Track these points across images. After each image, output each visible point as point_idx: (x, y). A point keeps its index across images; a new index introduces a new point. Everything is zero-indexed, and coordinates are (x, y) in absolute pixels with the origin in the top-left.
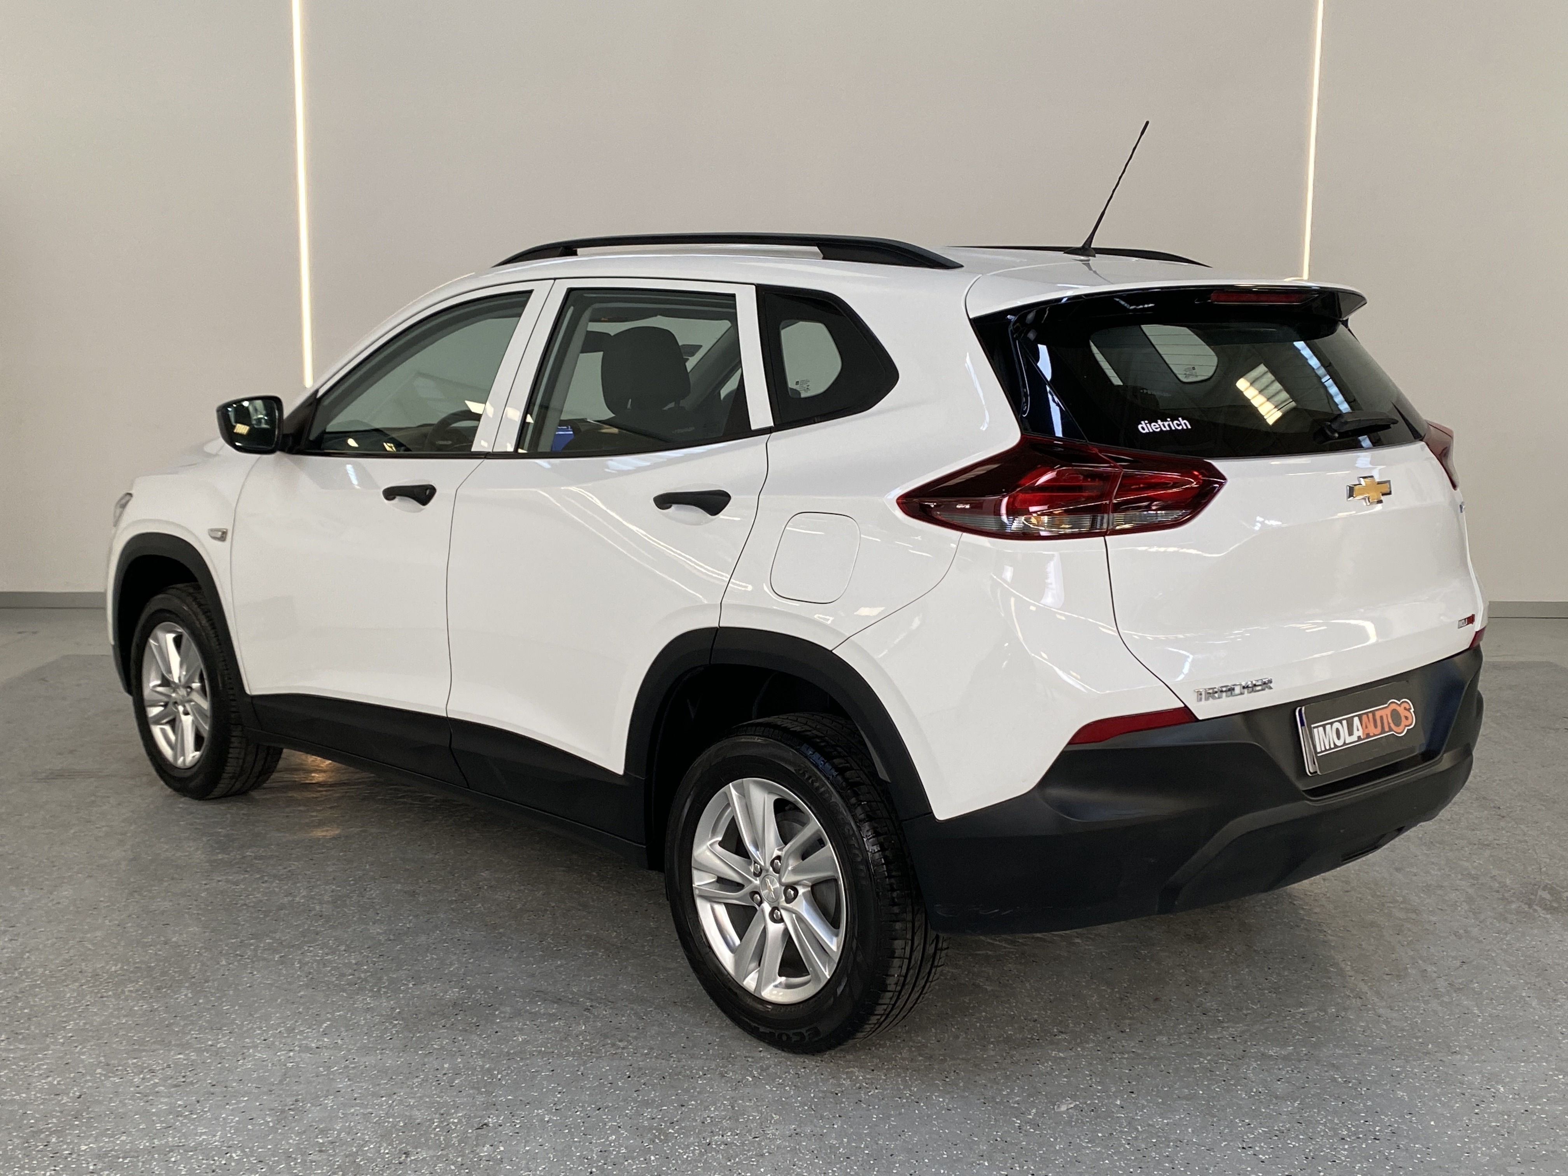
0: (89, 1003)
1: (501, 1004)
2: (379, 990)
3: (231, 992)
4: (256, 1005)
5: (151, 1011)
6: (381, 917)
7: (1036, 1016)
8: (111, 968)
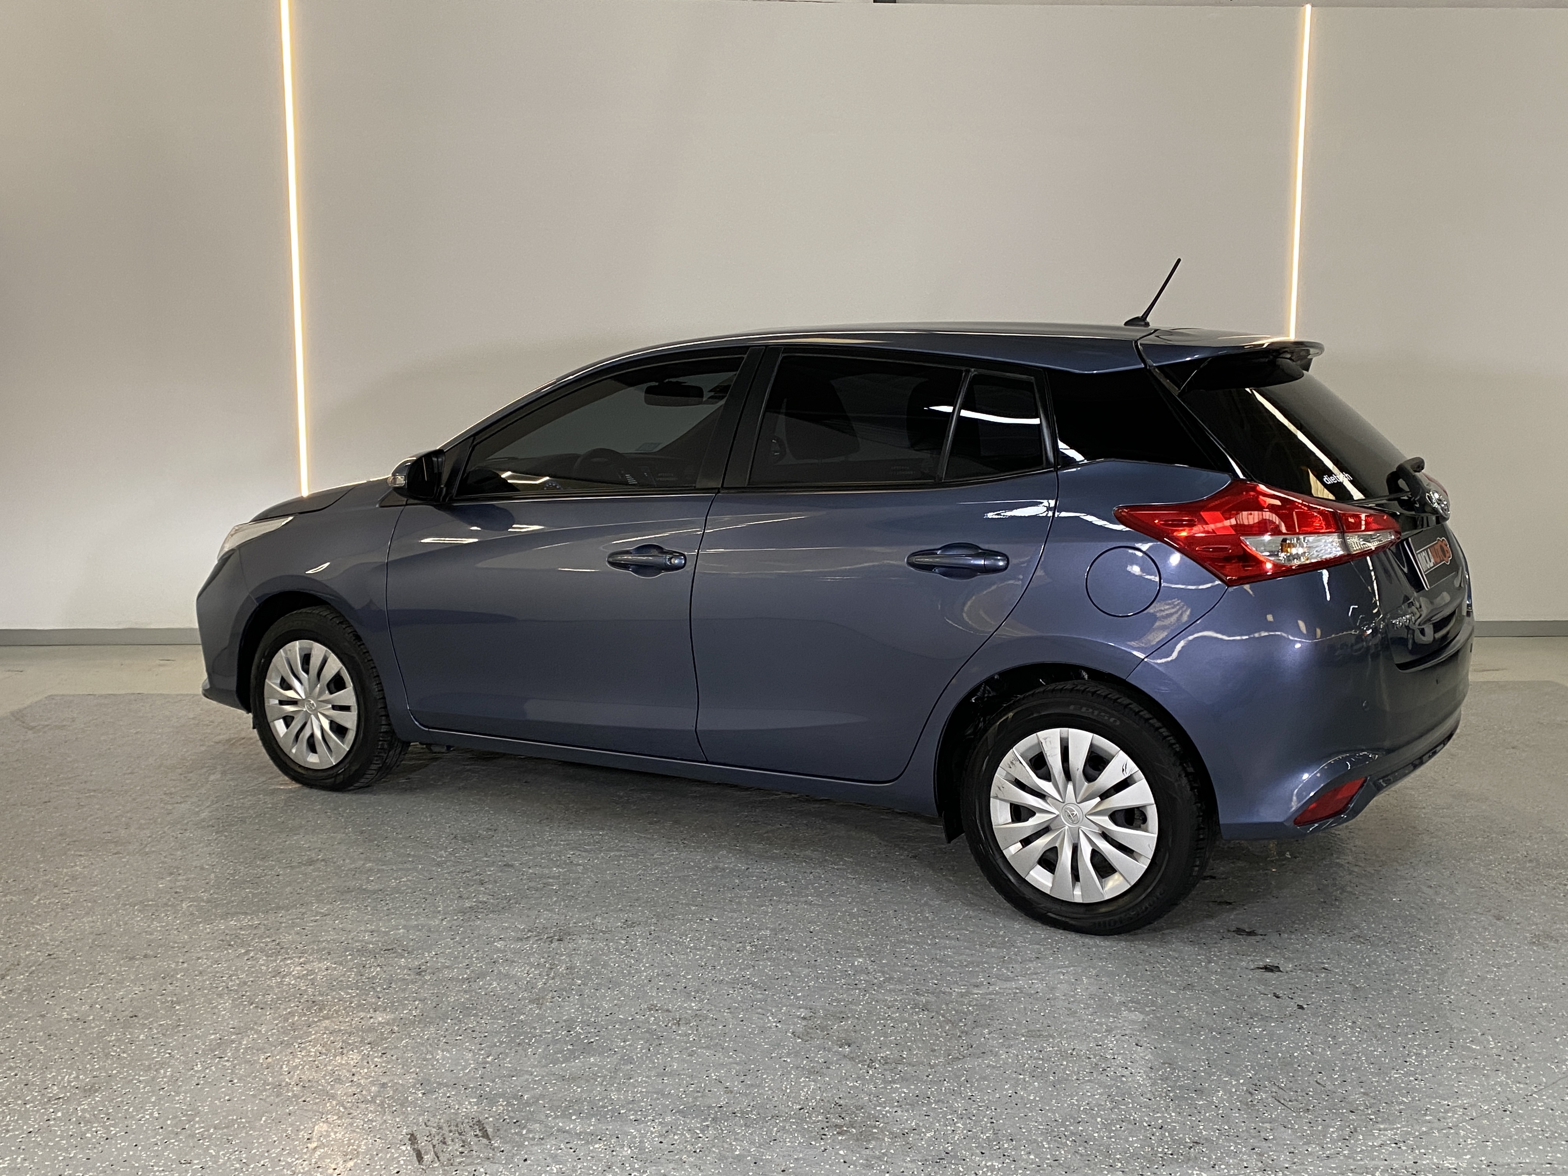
0: (31, 1130)
1: (528, 1120)
2: (382, 1102)
3: (206, 1109)
4: (236, 1126)
5: (107, 1139)
6: (384, 1003)
7: (1160, 1121)
8: (65, 1076)
